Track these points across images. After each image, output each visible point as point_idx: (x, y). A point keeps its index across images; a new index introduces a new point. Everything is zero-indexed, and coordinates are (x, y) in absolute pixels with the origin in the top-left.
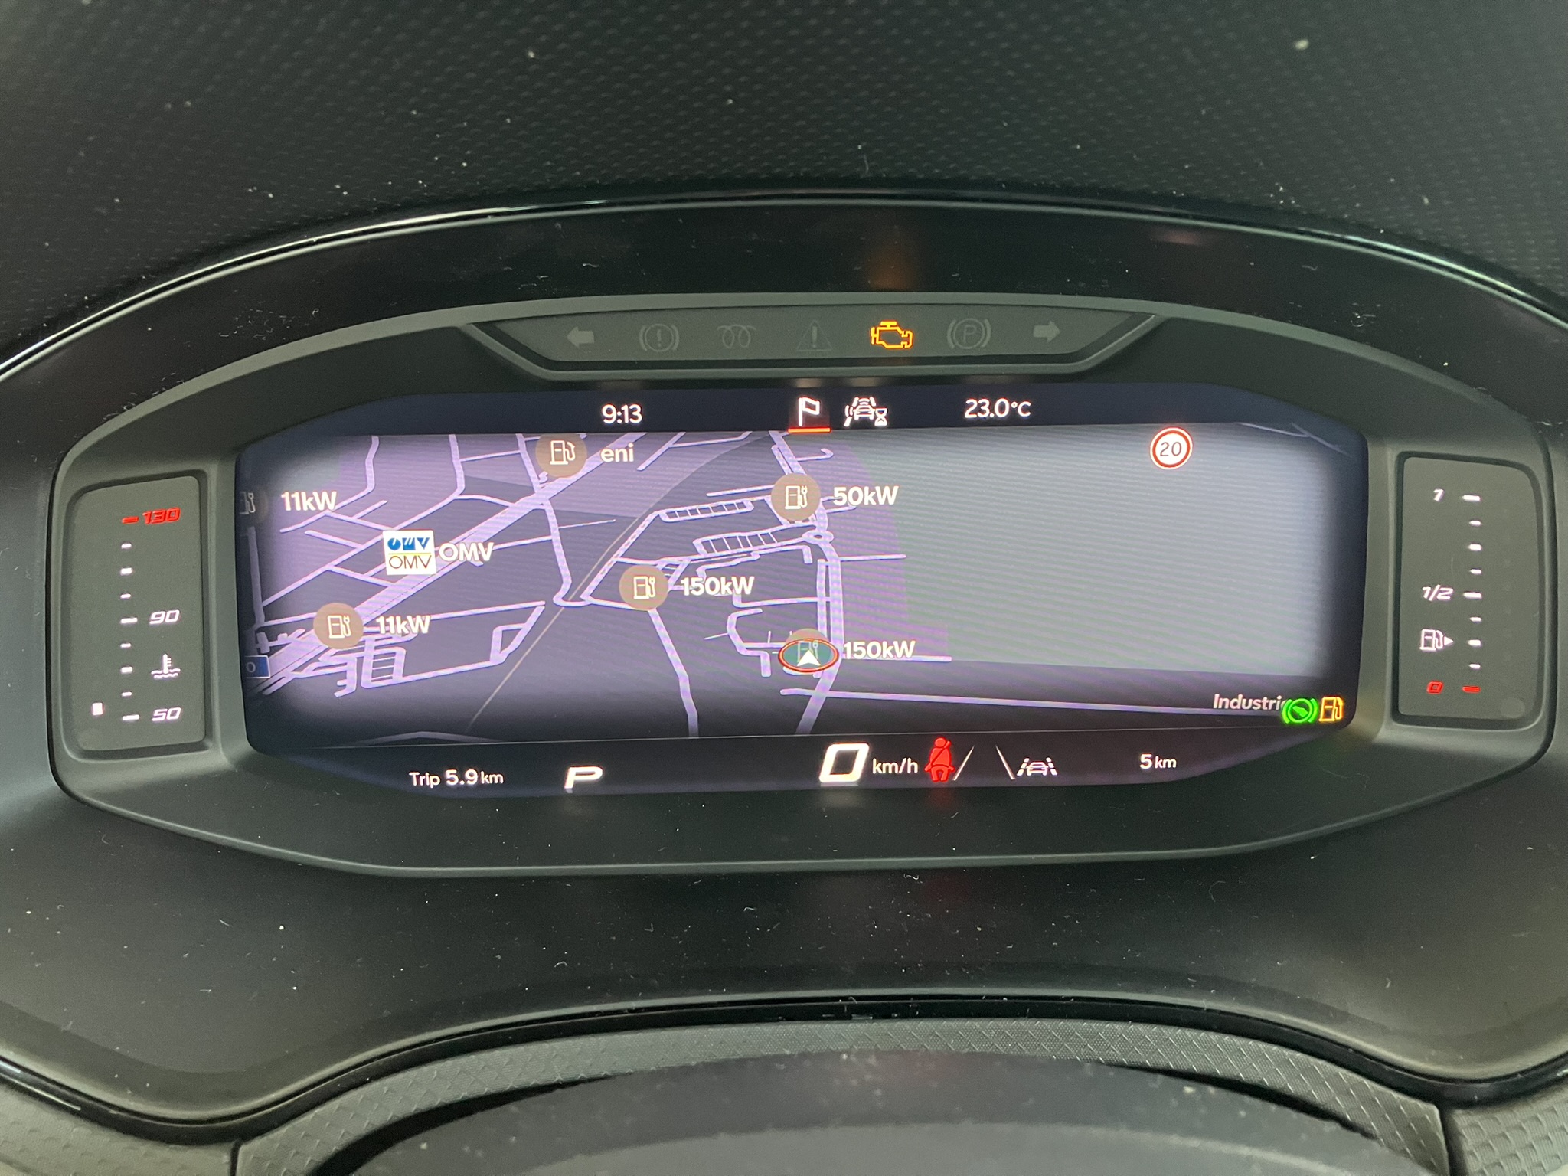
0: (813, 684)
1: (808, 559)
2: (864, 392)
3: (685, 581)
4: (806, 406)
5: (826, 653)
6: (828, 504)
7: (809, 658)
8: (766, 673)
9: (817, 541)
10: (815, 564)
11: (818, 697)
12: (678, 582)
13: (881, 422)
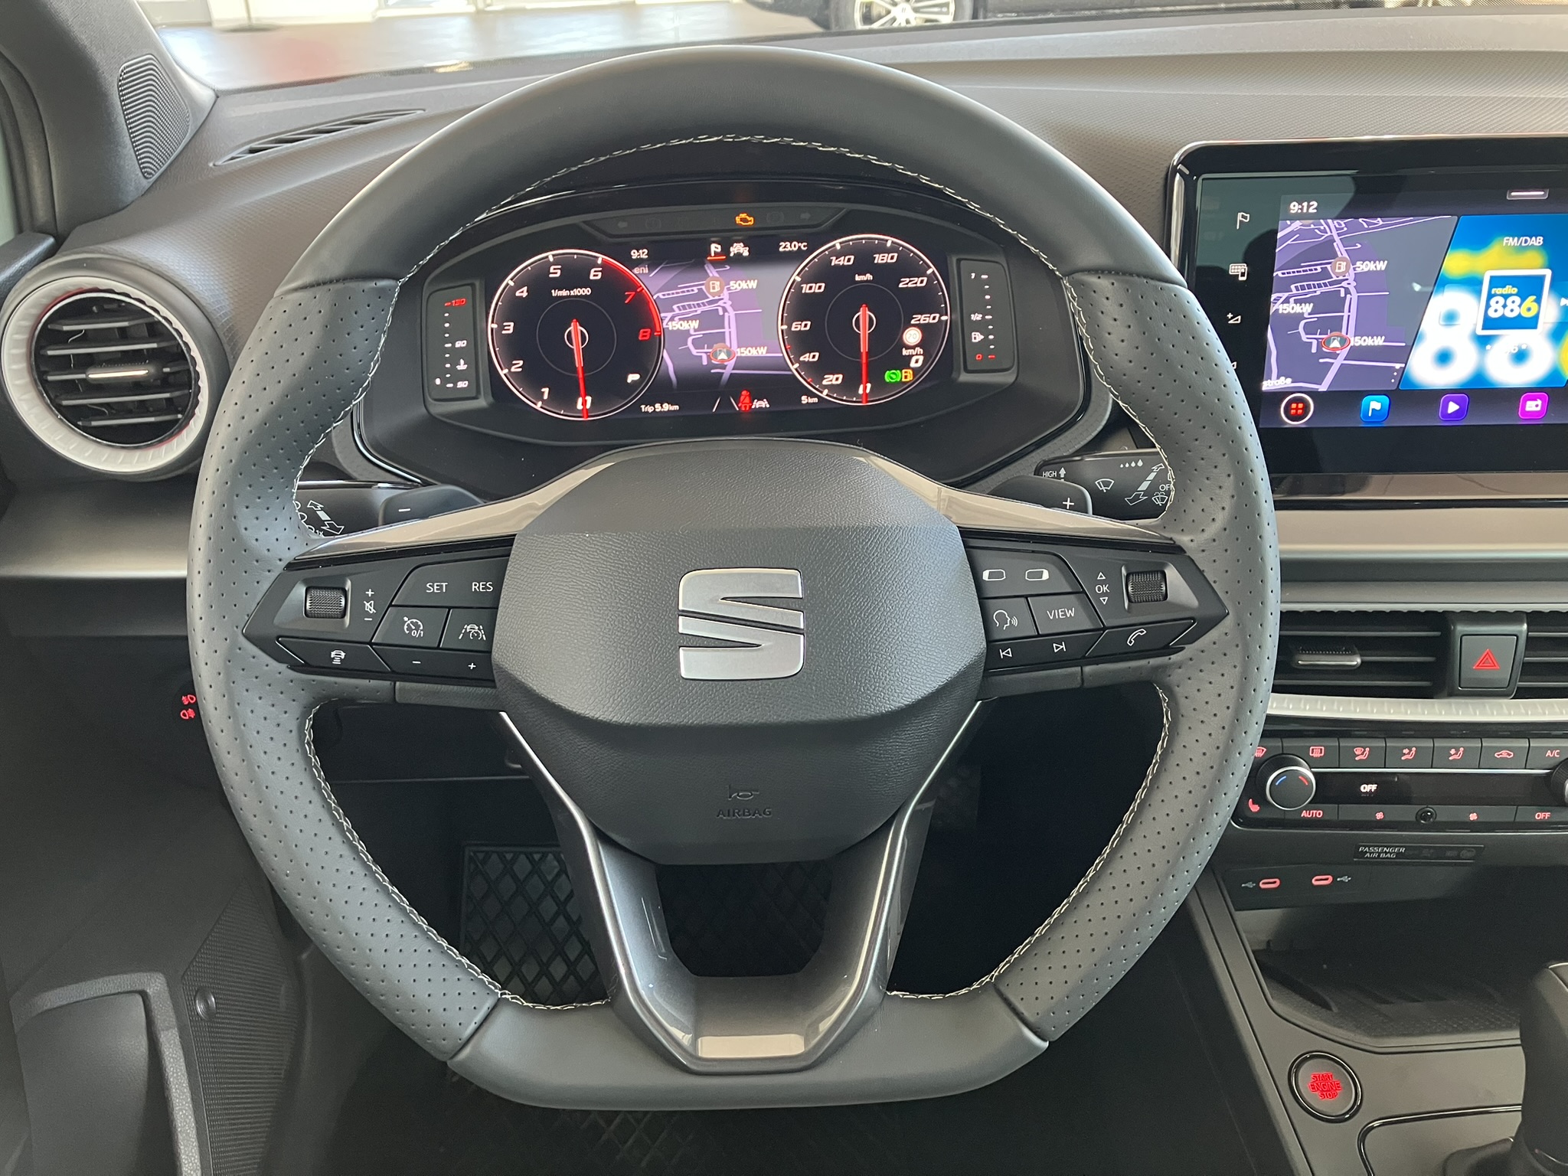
0: (724, 367)
1: (721, 313)
2: (738, 242)
3: (670, 323)
4: (715, 248)
5: (729, 353)
6: (729, 289)
7: (723, 356)
8: (705, 362)
9: (724, 305)
10: (723, 315)
11: (727, 372)
12: (667, 324)
13: (746, 253)
